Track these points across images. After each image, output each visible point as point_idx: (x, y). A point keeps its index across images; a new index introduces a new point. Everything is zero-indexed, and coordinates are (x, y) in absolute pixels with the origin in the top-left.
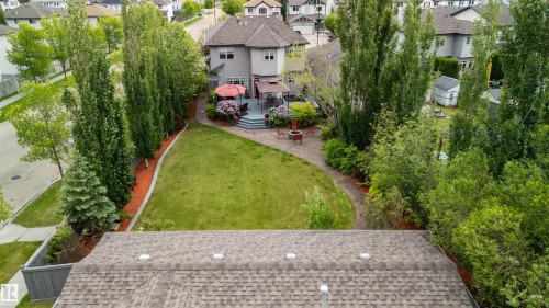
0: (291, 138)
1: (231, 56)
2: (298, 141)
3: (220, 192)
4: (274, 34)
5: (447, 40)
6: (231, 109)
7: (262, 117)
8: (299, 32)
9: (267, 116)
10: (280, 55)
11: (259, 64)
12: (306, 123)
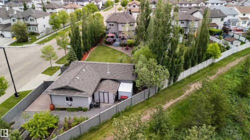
0: (125, 49)
1: (113, 25)
4: (126, 19)
5: (185, 22)
6: (110, 41)
7: (119, 43)
10: (127, 25)
11: (121, 28)
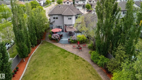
0: (77, 48)
1: (57, 18)
2: (80, 50)
3: (50, 76)
4: (71, 11)
6: (57, 37)
7: (67, 39)
8: (78, 9)
9: (69, 40)
10: (74, 18)
11: (66, 21)
12: (83, 42)
